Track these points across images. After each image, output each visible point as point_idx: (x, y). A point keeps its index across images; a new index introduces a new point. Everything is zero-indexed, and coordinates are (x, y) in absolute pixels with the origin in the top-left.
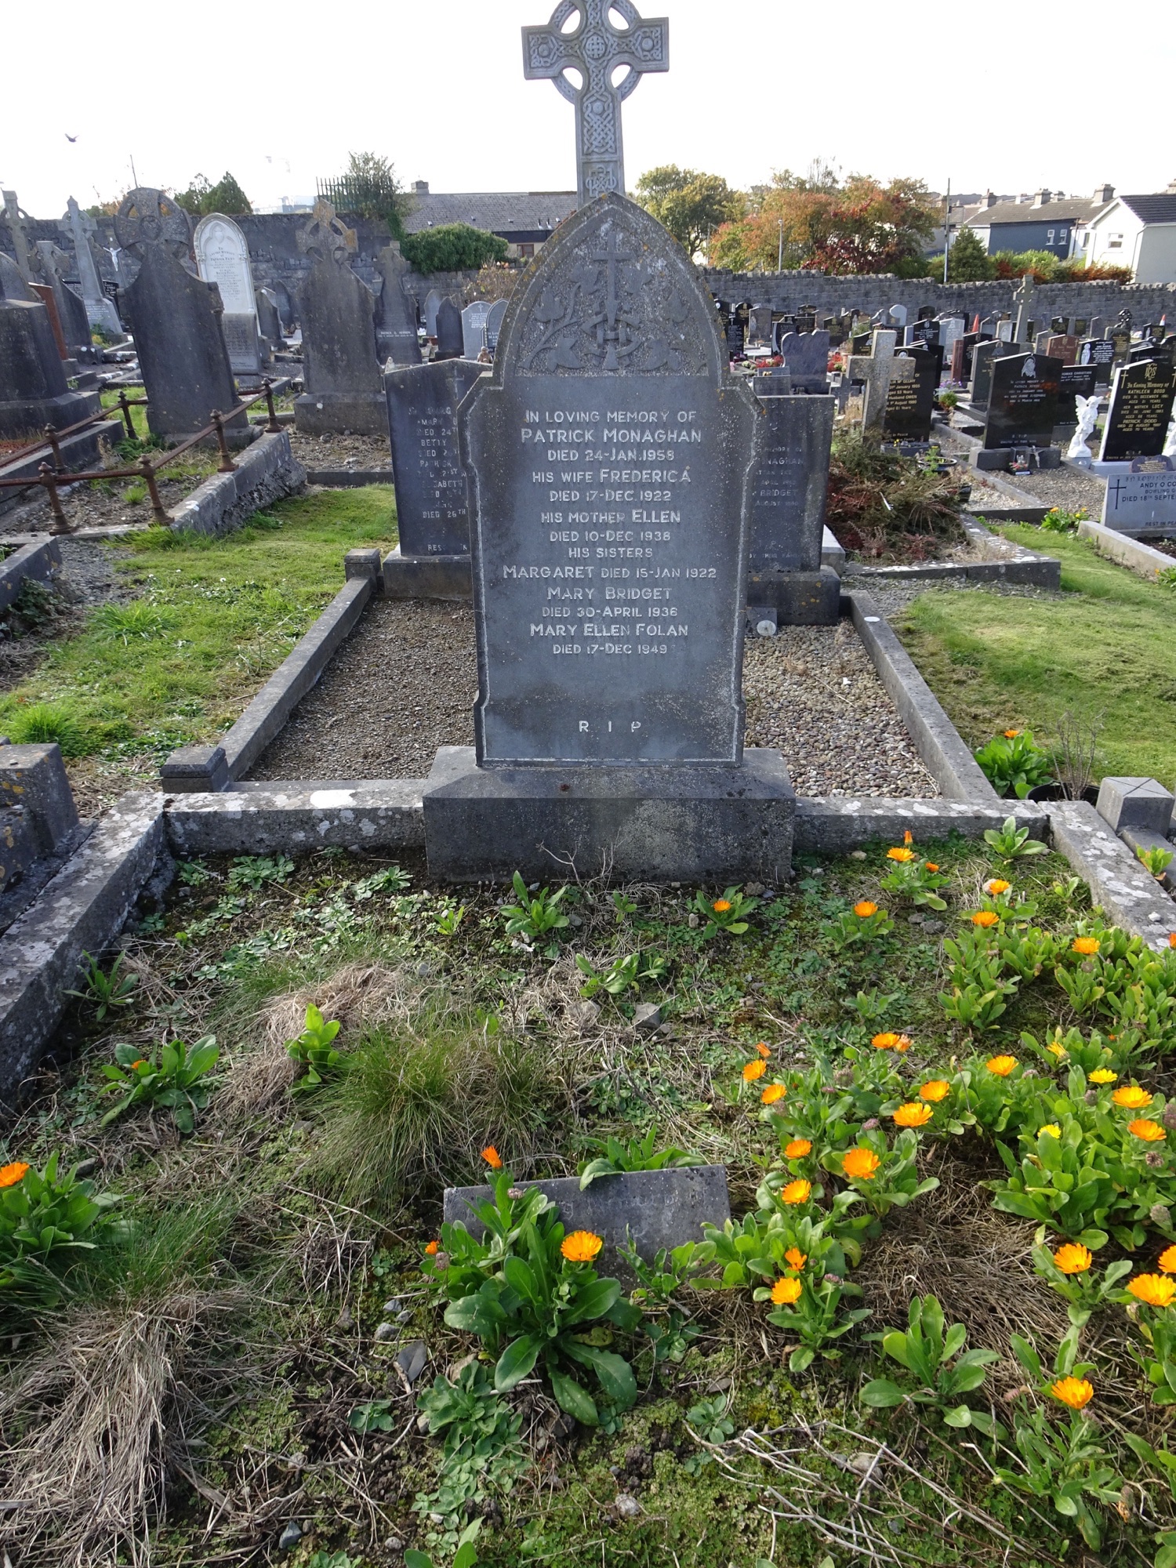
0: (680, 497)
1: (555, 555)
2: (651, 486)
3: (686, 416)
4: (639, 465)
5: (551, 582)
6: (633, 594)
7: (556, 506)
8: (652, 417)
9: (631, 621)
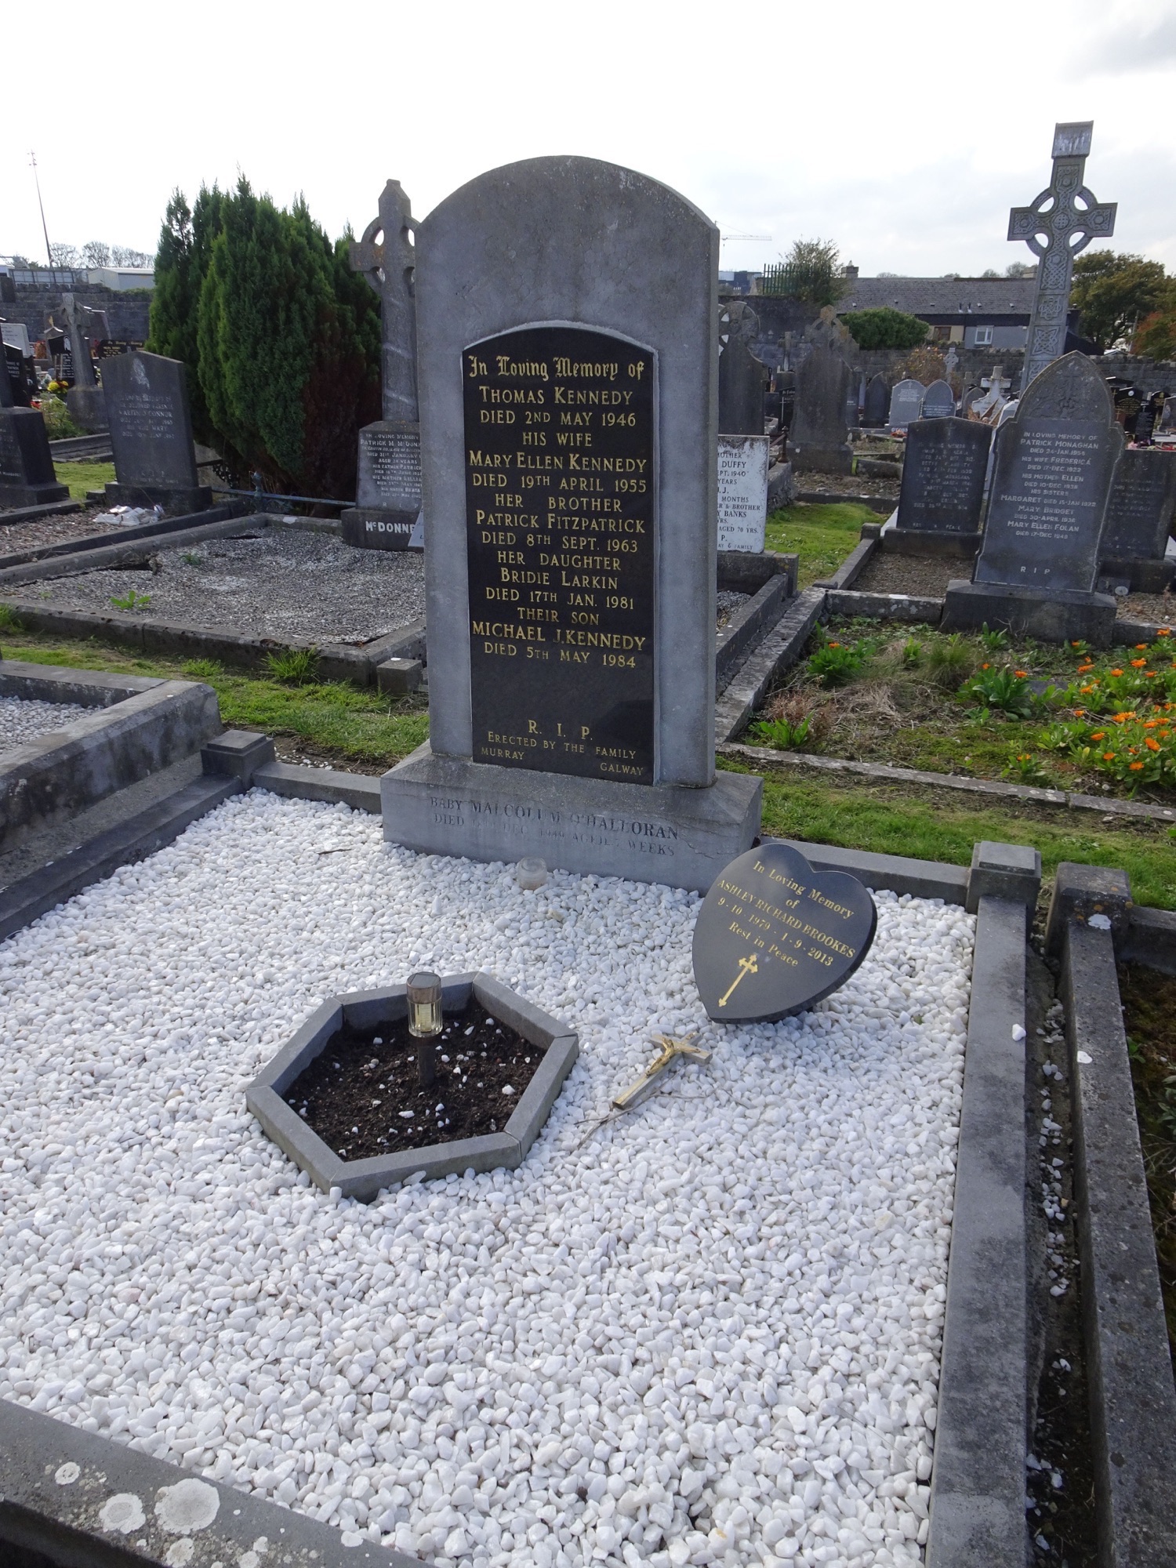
0: (1085, 471)
1: (1026, 492)
2: (1073, 465)
3: (1093, 438)
4: (1069, 456)
5: (1021, 503)
6: (1057, 511)
7: (1030, 471)
8: (1078, 437)
9: (1053, 523)
